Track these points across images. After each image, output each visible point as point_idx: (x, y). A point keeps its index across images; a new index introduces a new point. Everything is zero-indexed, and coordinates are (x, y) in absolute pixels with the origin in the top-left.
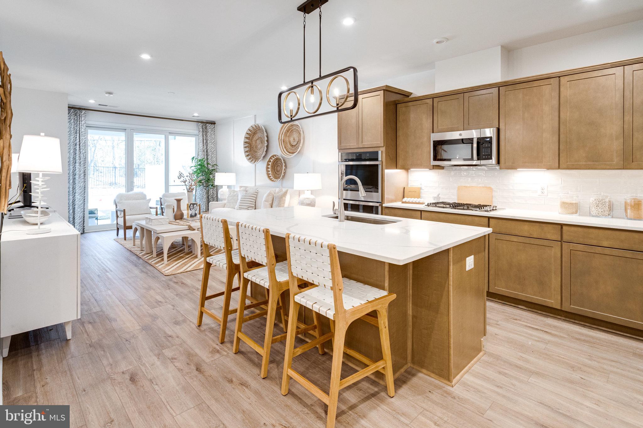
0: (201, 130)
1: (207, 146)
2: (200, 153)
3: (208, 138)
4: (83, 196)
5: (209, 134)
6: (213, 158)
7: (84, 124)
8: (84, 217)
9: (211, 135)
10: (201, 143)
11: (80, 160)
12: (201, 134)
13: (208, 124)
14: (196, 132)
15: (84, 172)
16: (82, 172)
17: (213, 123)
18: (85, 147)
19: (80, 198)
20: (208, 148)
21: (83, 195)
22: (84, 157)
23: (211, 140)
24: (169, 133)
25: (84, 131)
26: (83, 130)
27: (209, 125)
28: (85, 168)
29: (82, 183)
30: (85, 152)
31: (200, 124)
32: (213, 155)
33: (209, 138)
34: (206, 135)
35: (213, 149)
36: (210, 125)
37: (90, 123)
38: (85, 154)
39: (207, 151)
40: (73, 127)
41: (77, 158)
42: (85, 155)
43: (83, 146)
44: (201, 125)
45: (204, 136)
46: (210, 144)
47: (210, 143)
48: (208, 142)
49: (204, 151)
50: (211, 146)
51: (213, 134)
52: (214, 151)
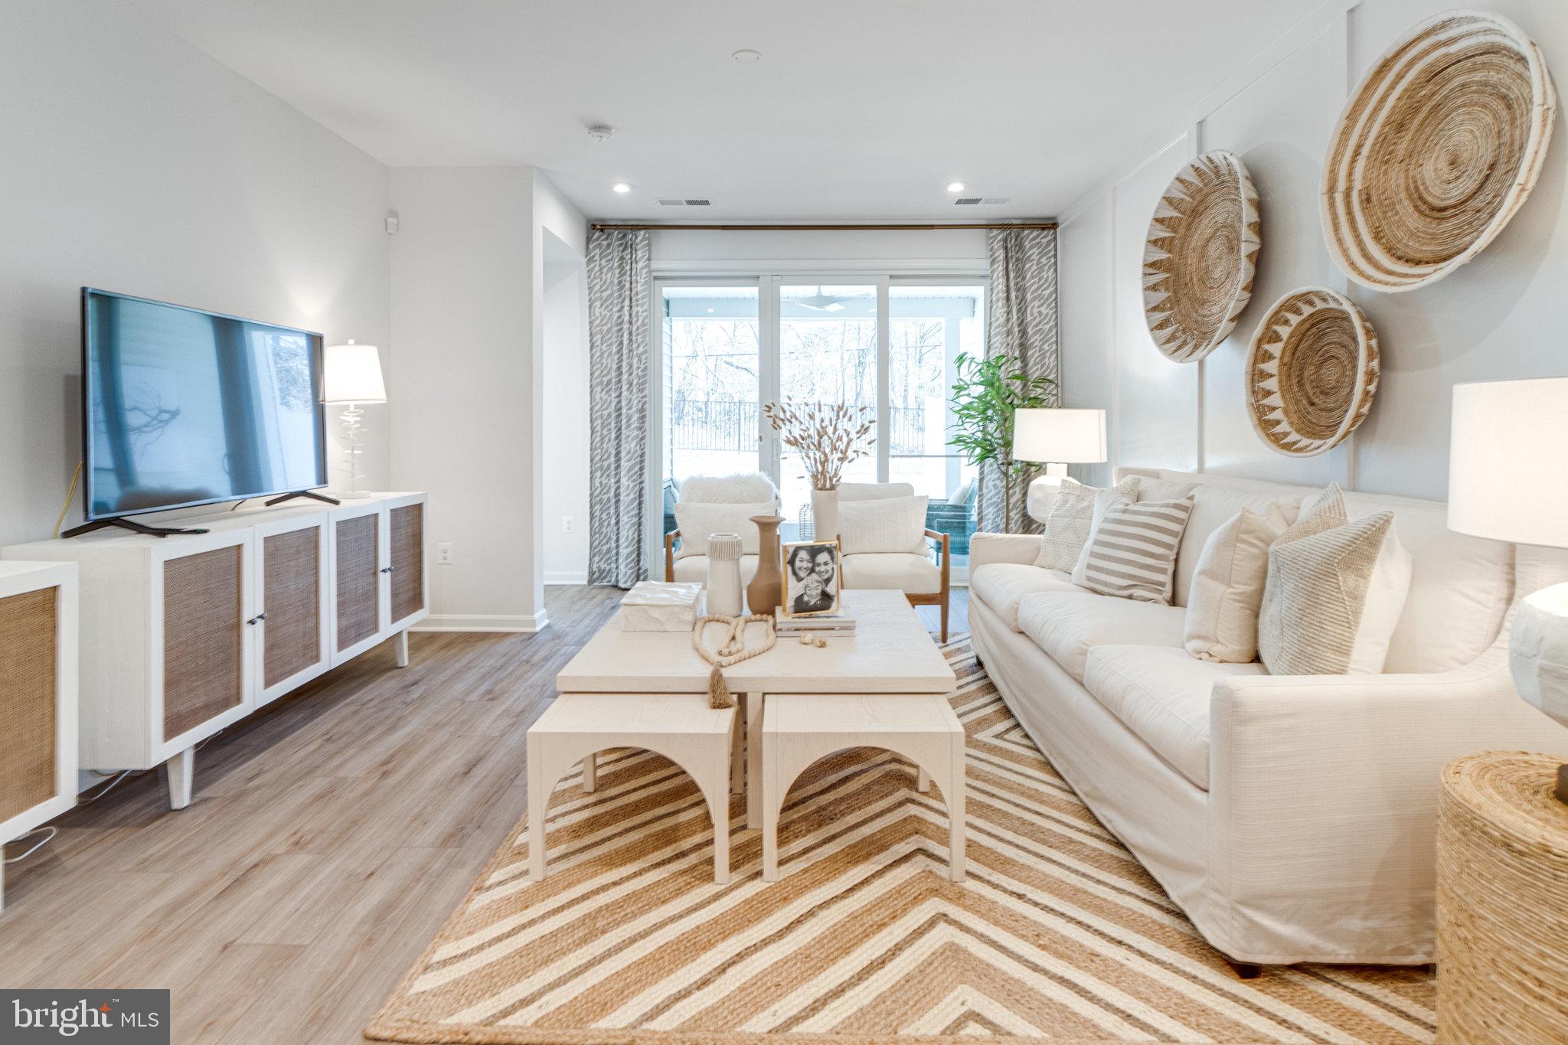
0: (1000, 254)
1: (1022, 311)
2: (997, 340)
3: (1028, 281)
4: (634, 481)
5: (1031, 268)
6: (1048, 354)
7: (642, 269)
8: (639, 541)
9: (1041, 269)
10: (1000, 304)
11: (631, 374)
12: (1001, 268)
13: (1026, 232)
14: (982, 265)
15: (642, 410)
16: (634, 409)
17: (1049, 225)
18: (645, 337)
19: (628, 486)
20: (1029, 318)
21: (635, 477)
22: (642, 367)
23: (1038, 288)
24: (891, 277)
25: (642, 291)
26: (640, 288)
27: (1030, 237)
28: (645, 396)
29: (635, 442)
30: (645, 352)
31: (995, 232)
32: (1046, 347)
33: (1031, 284)
34: (1021, 273)
35: (1047, 323)
36: (1035, 233)
37: (660, 265)
38: (644, 357)
39: (1023, 333)
40: (616, 281)
41: (625, 369)
42: (644, 361)
43: (638, 335)
44: (1000, 237)
45: (1012, 275)
46: (1037, 303)
47: (1034, 299)
48: (1029, 297)
49: (1009, 333)
50: (1040, 313)
51: (1046, 268)
52: (1050, 330)
